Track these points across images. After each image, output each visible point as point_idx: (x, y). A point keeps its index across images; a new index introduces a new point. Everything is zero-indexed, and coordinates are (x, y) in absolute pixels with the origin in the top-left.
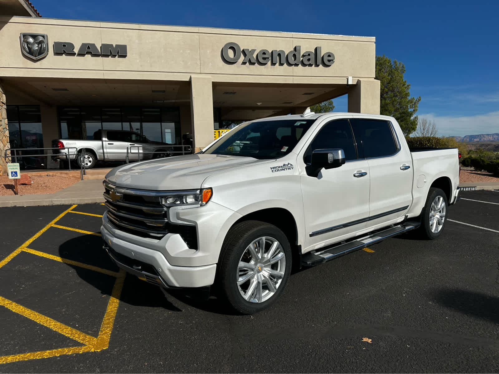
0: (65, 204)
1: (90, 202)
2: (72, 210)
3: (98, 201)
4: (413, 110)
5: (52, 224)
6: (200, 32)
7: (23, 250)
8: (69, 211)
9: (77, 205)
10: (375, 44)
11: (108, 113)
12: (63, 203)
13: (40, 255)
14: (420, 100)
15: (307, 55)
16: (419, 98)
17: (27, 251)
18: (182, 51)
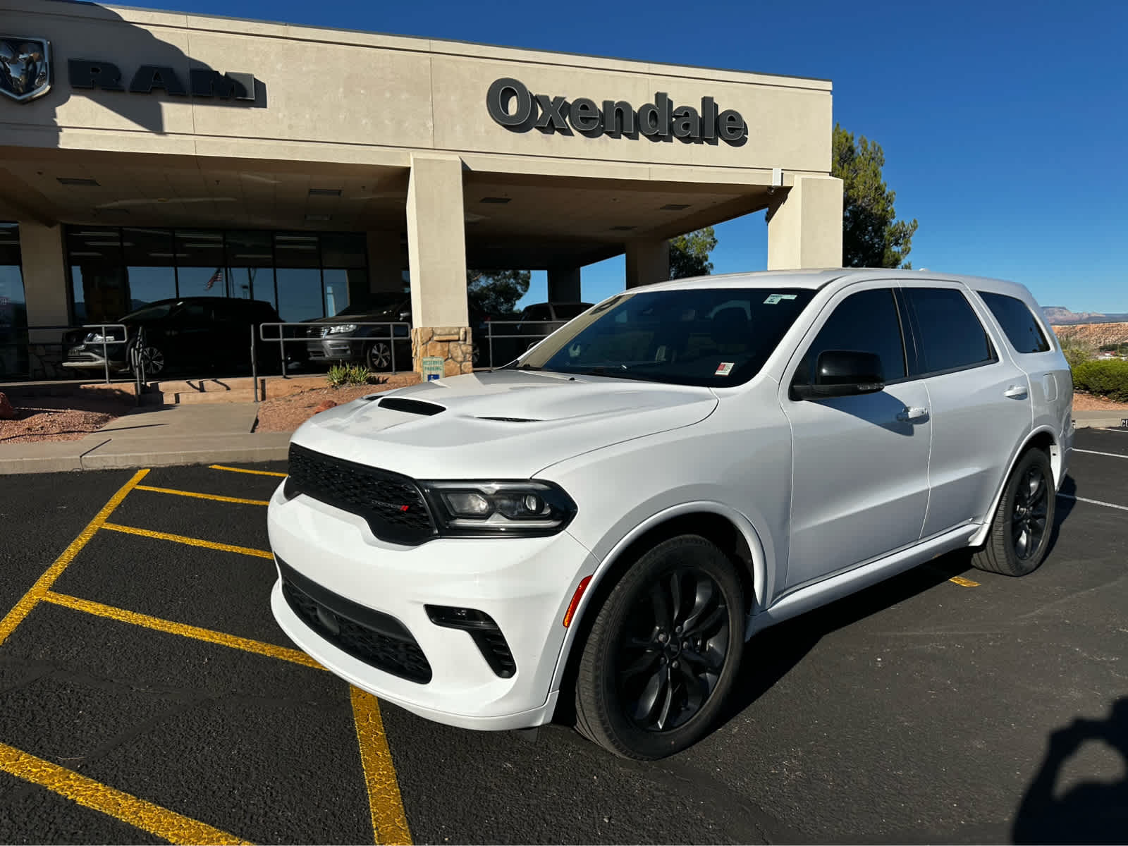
0: (115, 468)
1: (181, 461)
2: (139, 484)
3: (202, 460)
4: (900, 251)
5: (100, 522)
6: (432, 51)
7: (44, 599)
8: (132, 483)
9: (149, 470)
10: (831, 96)
11: (188, 245)
12: (110, 464)
13: (97, 613)
14: (915, 228)
15: (683, 115)
16: (912, 223)
17: (55, 602)
18: (388, 95)
